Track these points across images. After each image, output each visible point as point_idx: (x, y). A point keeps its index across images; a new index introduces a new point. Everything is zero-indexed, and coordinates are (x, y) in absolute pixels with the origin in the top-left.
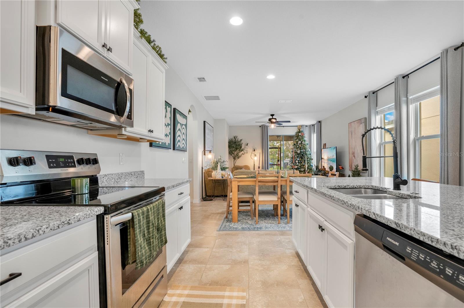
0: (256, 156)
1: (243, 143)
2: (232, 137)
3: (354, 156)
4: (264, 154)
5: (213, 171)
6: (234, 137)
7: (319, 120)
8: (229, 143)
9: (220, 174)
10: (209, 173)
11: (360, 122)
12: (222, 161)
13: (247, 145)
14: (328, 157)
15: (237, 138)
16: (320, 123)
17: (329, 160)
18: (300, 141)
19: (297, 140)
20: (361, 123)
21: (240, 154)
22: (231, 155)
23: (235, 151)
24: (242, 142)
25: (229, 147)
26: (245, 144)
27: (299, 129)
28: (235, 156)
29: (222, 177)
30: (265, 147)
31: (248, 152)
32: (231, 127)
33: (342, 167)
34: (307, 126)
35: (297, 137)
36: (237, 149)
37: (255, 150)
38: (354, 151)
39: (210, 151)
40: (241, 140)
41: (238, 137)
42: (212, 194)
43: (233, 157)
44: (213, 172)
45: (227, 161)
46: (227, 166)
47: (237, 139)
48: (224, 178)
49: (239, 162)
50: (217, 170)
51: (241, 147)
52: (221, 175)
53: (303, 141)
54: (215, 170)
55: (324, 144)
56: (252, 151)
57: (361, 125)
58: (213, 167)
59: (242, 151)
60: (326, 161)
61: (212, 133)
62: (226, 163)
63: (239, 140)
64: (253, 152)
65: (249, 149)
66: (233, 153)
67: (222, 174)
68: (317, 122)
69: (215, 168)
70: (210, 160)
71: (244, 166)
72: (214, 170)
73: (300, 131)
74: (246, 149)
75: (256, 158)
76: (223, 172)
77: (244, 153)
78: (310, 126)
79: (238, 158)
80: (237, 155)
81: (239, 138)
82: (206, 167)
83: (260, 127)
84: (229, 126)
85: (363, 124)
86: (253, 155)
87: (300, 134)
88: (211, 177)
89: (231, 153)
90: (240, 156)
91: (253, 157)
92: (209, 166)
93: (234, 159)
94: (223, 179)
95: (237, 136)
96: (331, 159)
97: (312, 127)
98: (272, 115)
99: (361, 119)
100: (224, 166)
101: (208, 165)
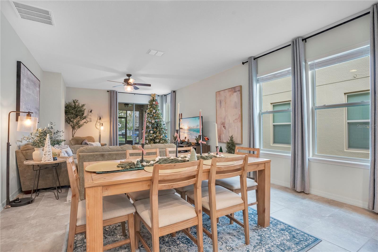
0: (102, 125)
1: (86, 109)
2: (70, 101)
3: (224, 127)
4: (112, 123)
5: (35, 149)
6: (74, 101)
7: (174, 90)
8: (66, 107)
9: (49, 153)
10: (26, 153)
11: (234, 90)
12: (55, 132)
13: (91, 112)
14: (189, 127)
15: (77, 102)
16: (175, 93)
17: (190, 130)
18: (155, 110)
19: (151, 109)
20: (235, 92)
21: (82, 122)
22: (69, 123)
23: (74, 118)
24: (84, 107)
25: (66, 113)
26: (89, 110)
27: (153, 98)
28: (74, 125)
29: (55, 159)
30: (114, 115)
31: (92, 121)
32: (69, 89)
33: (207, 138)
34: (159, 96)
35: (151, 106)
36: (77, 116)
37: (101, 118)
38: (224, 121)
39: (29, 113)
40: (84, 105)
41: (79, 102)
42: (32, 186)
43: (71, 126)
44: (34, 151)
45: (63, 131)
46: (62, 138)
47: (77, 104)
48: (59, 160)
49: (80, 133)
50: (44, 146)
51: (83, 114)
52: (51, 155)
53: (157, 110)
54: (39, 147)
55: (180, 114)
56: (98, 119)
57: (235, 94)
58: (34, 143)
59: (84, 119)
60: (186, 131)
61: (38, 89)
62: (61, 134)
63: (80, 105)
64: (99, 121)
65: (94, 117)
66: (72, 121)
67: (53, 154)
68: (171, 92)
69: (40, 143)
70: (29, 129)
71: (87, 137)
72: (37, 147)
73: (154, 99)
74: (89, 117)
75: (102, 128)
76: (56, 149)
77: (86, 121)
78: (162, 96)
79: (79, 127)
80: (77, 123)
81: (81, 103)
82: (21, 142)
83: (108, 91)
84: (67, 87)
85: (238, 92)
86: (98, 124)
87: (154, 103)
88: (32, 159)
89: (68, 121)
90: (82, 125)
91: (98, 127)
92: (28, 140)
93: (73, 129)
94: (56, 162)
95: (78, 100)
96: (194, 130)
97: (164, 97)
98: (129, 75)
99: (235, 87)
100: (57, 139)
101: (26, 139)
